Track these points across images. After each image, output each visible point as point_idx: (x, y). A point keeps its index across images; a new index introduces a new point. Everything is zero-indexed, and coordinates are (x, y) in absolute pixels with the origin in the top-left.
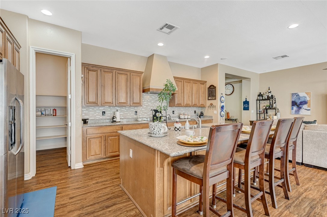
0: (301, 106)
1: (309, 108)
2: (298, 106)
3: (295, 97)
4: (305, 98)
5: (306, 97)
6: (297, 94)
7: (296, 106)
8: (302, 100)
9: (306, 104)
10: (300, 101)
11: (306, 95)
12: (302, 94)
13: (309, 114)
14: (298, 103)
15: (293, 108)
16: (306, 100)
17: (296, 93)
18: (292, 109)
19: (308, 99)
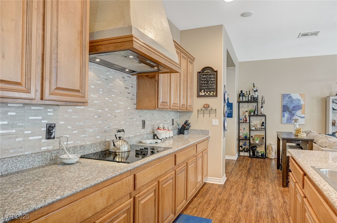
0: (294, 112)
1: (303, 116)
2: (290, 112)
3: (287, 99)
4: (299, 102)
5: (300, 100)
6: (289, 96)
7: (288, 112)
8: (295, 104)
9: (300, 109)
10: (293, 105)
11: (300, 98)
12: (295, 96)
13: (304, 124)
14: (291, 108)
15: (284, 114)
16: (300, 104)
17: (288, 94)
18: (283, 116)
19: (302, 103)
